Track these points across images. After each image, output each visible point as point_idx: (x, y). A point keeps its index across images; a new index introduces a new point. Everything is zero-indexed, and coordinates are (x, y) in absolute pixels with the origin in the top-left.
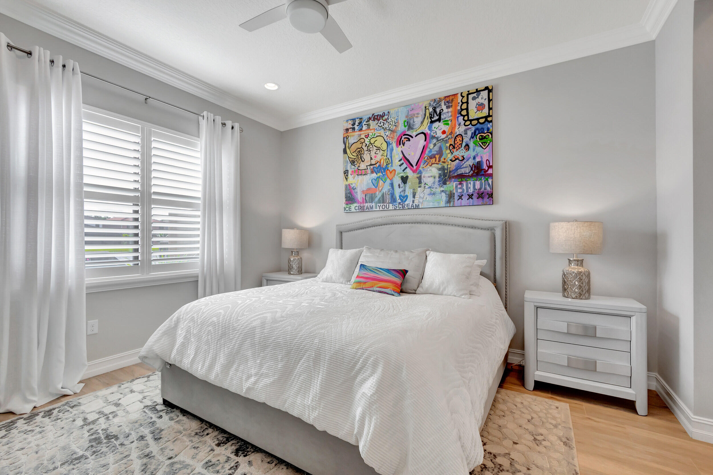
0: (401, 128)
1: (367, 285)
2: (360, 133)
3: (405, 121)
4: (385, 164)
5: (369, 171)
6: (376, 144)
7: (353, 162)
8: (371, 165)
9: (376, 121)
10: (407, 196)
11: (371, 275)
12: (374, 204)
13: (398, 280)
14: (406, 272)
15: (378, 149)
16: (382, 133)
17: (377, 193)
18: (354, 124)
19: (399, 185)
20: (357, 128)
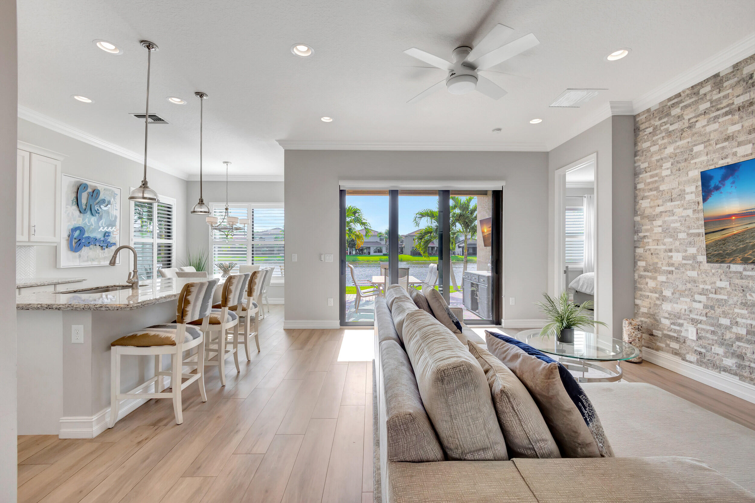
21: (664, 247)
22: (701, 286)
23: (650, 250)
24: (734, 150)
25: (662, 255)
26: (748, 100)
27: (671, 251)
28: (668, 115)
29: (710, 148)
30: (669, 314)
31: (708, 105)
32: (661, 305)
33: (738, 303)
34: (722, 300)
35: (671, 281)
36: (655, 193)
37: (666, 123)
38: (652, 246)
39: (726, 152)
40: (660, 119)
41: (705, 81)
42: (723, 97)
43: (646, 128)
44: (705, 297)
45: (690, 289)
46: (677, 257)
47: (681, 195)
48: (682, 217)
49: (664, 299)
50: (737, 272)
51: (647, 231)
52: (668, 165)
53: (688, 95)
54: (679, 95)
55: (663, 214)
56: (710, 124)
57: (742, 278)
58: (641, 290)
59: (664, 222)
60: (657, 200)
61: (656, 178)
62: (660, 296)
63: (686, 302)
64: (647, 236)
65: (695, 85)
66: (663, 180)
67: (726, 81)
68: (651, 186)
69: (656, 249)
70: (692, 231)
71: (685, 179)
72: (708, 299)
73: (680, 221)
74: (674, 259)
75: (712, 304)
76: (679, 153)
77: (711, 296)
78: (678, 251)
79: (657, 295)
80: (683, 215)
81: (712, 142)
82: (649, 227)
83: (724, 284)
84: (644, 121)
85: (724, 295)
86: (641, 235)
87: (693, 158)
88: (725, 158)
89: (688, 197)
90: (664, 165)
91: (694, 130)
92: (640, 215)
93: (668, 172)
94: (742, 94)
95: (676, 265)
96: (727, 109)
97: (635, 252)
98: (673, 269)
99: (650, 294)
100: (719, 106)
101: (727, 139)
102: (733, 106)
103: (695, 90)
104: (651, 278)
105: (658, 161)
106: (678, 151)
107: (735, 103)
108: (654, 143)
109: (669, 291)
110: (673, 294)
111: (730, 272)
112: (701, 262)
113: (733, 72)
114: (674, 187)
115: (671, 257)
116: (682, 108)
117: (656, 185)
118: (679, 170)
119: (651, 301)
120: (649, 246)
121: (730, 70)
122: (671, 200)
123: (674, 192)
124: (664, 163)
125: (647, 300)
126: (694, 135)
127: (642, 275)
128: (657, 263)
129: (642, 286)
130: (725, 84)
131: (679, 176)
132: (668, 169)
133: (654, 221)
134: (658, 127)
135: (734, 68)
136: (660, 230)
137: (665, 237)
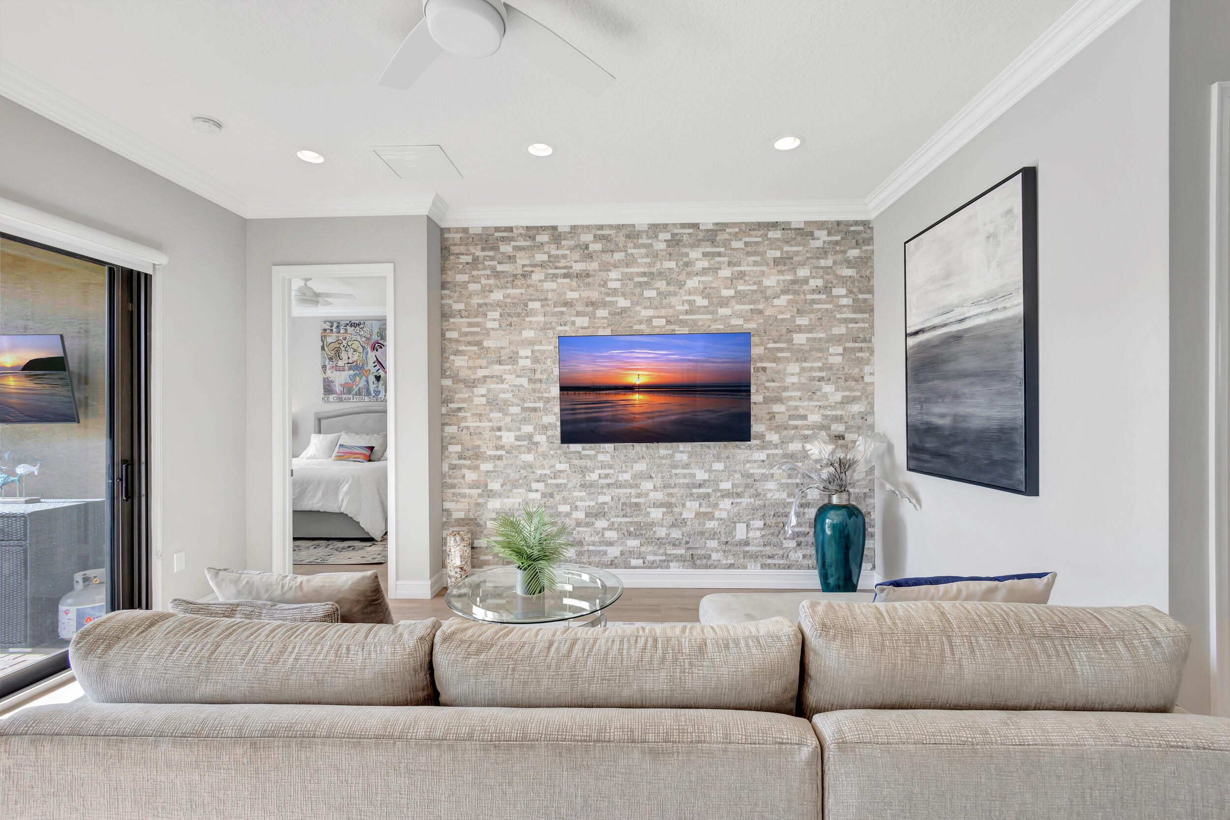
0: (375, 338)
1: (345, 457)
2: (338, 335)
3: (378, 332)
4: (361, 364)
5: (347, 369)
6: (353, 346)
7: (331, 359)
8: (348, 363)
9: (353, 328)
10: (380, 391)
11: (348, 450)
12: (351, 396)
13: (367, 452)
14: (373, 447)
15: (355, 351)
16: (359, 338)
17: (354, 387)
18: (332, 326)
19: (373, 382)
20: (334, 330)
21: (491, 424)
22: (539, 472)
23: (468, 428)
24: (573, 319)
25: (487, 434)
26: (584, 270)
27: (499, 429)
28: (495, 248)
29: (548, 309)
30: (497, 513)
31: (545, 257)
32: (486, 503)
33: (578, 486)
34: (561, 484)
35: (500, 469)
36: (475, 348)
37: (492, 259)
38: (472, 423)
39: (567, 318)
40: (483, 250)
41: (541, 227)
42: (562, 256)
43: (461, 254)
44: (543, 484)
45: (526, 477)
46: (508, 438)
47: (513, 359)
48: (515, 386)
49: (491, 494)
50: (576, 452)
51: (463, 400)
52: (496, 315)
53: (521, 234)
54: (510, 229)
55: (489, 380)
56: (548, 281)
57: (581, 459)
58: (453, 486)
59: (489, 391)
60: (478, 358)
61: (478, 329)
62: (483, 491)
63: (520, 493)
64: (462, 407)
65: (531, 227)
66: (488, 334)
67: (564, 239)
68: (470, 338)
69: (478, 427)
70: (526, 405)
71: (517, 338)
72: (546, 485)
73: (512, 391)
74: (504, 440)
75: (550, 491)
76: (510, 303)
77: (550, 481)
78: (510, 430)
79: (480, 491)
80: (516, 383)
81: (550, 302)
82: (466, 396)
83: (564, 466)
84: (458, 242)
85: (563, 478)
86: (453, 406)
87: (528, 315)
88: (565, 325)
89: (522, 363)
90: (489, 313)
91: (529, 282)
92: (450, 377)
94: (579, 262)
95: (507, 448)
96: (565, 271)
97: (443, 431)
98: (503, 453)
99: (468, 491)
100: (557, 264)
101: (566, 304)
102: (572, 271)
103: (531, 233)
104: (469, 468)
105: (480, 306)
106: (509, 300)
107: (574, 268)
108: (475, 280)
109: (497, 482)
110: (502, 486)
111: (570, 453)
112: (538, 443)
113: (570, 233)
114: (504, 345)
115: (500, 438)
116: (514, 247)
117: (477, 338)
118: (510, 325)
119: (469, 500)
120: (467, 422)
121: (568, 230)
122: (500, 363)
123: (503, 352)
124: (490, 311)
125: (463, 500)
126: (529, 286)
127: (455, 465)
128: (479, 447)
129: (456, 481)
130: (563, 242)
131: (511, 333)
132: (495, 320)
133: (474, 387)
134: (481, 259)
135: (571, 229)
136: (483, 400)
137: (491, 411)
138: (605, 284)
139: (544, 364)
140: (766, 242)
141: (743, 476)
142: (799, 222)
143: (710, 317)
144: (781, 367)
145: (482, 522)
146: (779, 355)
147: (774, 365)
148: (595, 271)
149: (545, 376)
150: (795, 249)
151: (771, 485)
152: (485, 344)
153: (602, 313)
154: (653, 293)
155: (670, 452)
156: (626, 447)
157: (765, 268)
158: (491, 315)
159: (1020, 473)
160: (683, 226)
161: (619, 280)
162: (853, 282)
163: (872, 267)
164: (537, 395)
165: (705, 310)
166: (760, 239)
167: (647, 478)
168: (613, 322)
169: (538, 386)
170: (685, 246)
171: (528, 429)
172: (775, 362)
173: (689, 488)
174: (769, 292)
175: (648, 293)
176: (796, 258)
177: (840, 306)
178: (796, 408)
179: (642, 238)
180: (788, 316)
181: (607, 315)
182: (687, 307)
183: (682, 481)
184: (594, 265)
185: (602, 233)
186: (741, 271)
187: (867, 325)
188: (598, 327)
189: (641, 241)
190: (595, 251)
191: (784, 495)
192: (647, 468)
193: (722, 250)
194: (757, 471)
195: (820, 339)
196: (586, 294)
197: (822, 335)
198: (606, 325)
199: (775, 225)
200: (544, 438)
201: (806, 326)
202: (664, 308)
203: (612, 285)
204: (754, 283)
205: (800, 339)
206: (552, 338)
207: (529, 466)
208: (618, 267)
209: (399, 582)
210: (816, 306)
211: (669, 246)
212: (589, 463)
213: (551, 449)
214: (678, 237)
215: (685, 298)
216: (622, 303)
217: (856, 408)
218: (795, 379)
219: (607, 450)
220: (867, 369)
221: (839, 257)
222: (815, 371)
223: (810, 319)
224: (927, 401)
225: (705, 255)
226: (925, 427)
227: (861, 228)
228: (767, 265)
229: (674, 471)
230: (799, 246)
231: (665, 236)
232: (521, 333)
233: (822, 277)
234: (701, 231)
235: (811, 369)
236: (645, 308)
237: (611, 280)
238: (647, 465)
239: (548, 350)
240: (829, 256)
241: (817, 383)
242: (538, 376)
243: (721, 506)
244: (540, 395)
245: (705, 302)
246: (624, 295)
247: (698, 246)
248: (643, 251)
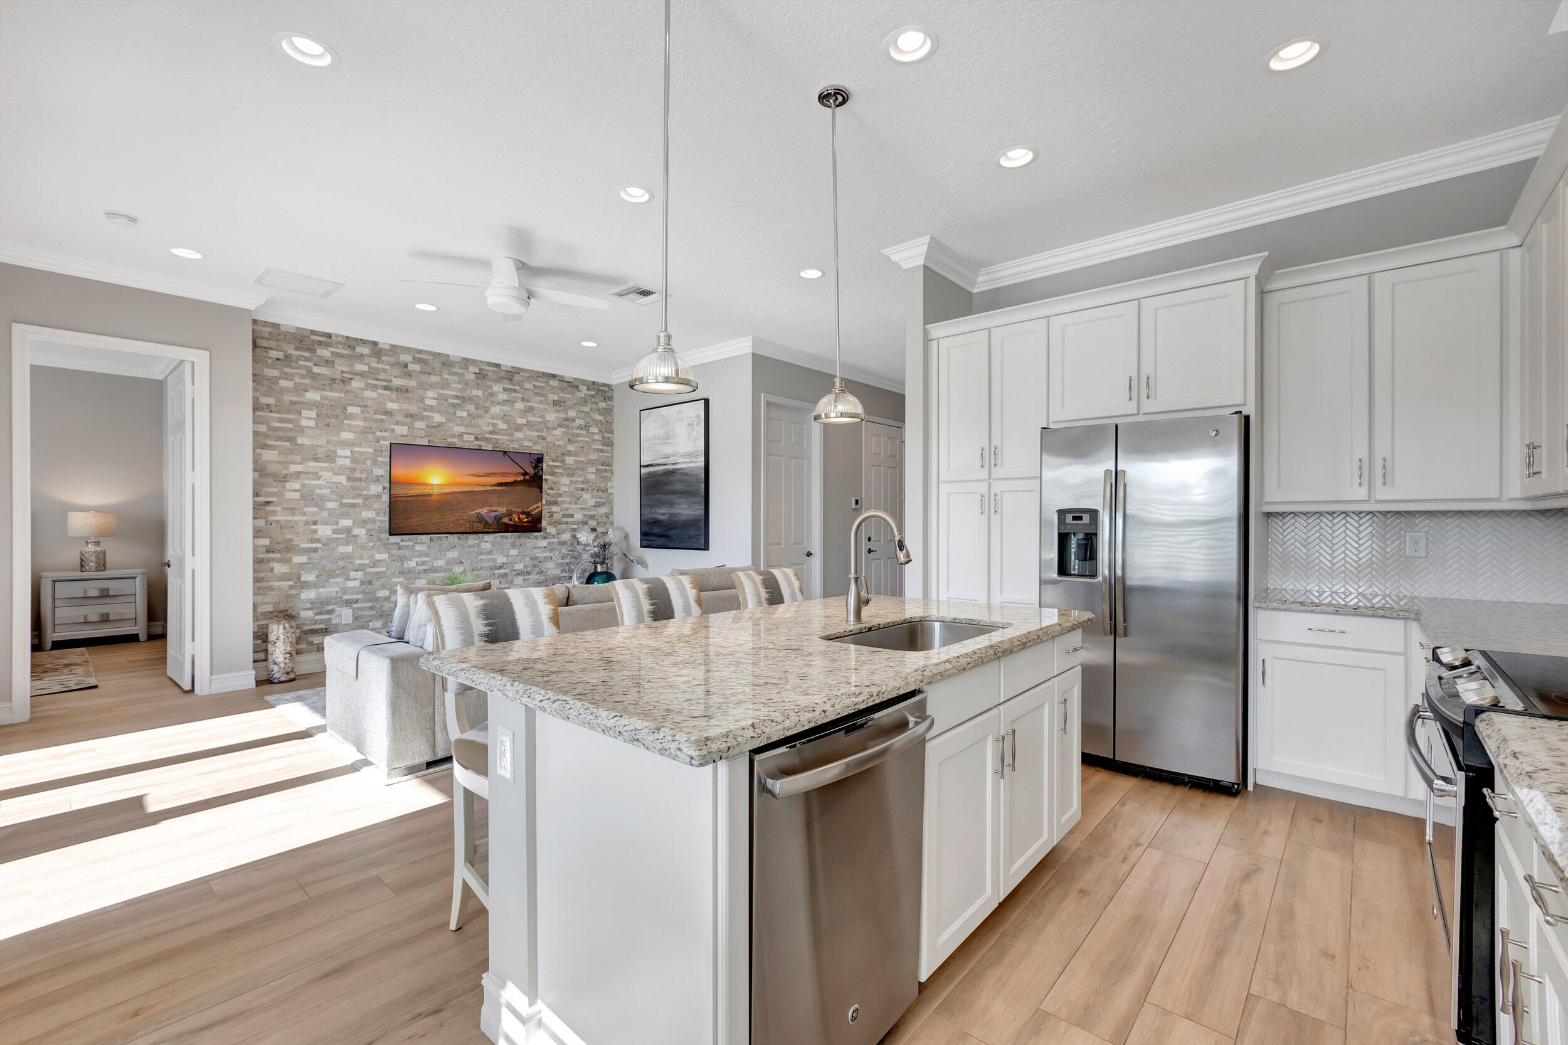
21: (305, 518)
22: (358, 562)
23: (277, 522)
24: (392, 427)
25: (300, 528)
26: (403, 386)
27: (315, 523)
28: (313, 351)
29: (368, 415)
30: (311, 603)
31: (366, 368)
32: (299, 594)
34: (380, 572)
35: (315, 561)
36: (288, 444)
37: (307, 359)
38: (283, 517)
40: (297, 349)
41: (361, 340)
42: (382, 370)
43: (271, 349)
44: (362, 572)
45: (343, 567)
46: (325, 531)
47: (331, 457)
48: (332, 483)
49: (306, 585)
51: (273, 494)
52: (313, 414)
53: (340, 343)
54: (329, 336)
55: (303, 475)
56: (368, 390)
57: (400, 549)
58: (262, 580)
59: (303, 486)
60: (291, 454)
61: (290, 426)
62: (295, 583)
63: (337, 583)
64: (272, 502)
66: (303, 431)
67: (384, 355)
68: (281, 434)
69: (290, 521)
70: (345, 501)
71: (335, 438)
72: (366, 574)
73: (330, 487)
74: (320, 533)
75: (369, 579)
76: (328, 405)
77: (368, 570)
78: (325, 523)
79: (291, 583)
80: (334, 480)
81: (369, 409)
82: (276, 490)
84: (267, 336)
85: (382, 567)
86: (260, 499)
87: (347, 418)
88: (385, 431)
89: (340, 461)
90: (303, 412)
91: (348, 388)
93: (312, 423)
94: (399, 377)
95: (324, 540)
96: (384, 383)
98: (320, 545)
99: (277, 584)
100: (377, 376)
101: (386, 413)
102: (391, 384)
103: (350, 343)
104: (279, 561)
105: (293, 403)
106: (326, 402)
107: (393, 382)
108: (288, 377)
109: (311, 573)
110: (317, 577)
111: (389, 544)
112: (358, 536)
113: (391, 351)
114: (321, 444)
115: (316, 531)
116: (332, 353)
117: (290, 434)
118: (328, 425)
119: (278, 593)
120: (277, 516)
121: (388, 347)
122: (316, 460)
123: (319, 450)
124: (305, 409)
125: (273, 593)
126: (347, 392)
127: (263, 559)
128: (291, 540)
129: (262, 575)
130: (383, 358)
131: (328, 433)
132: (310, 419)
133: (285, 482)
134: (294, 358)
135: (392, 347)
136: (297, 495)
137: (306, 505)
138: (422, 400)
139: (364, 464)
140: (548, 388)
141: (531, 559)
142: (571, 378)
143: (508, 438)
144: (557, 479)
145: (294, 613)
146: (556, 470)
147: (552, 477)
148: (414, 387)
149: (364, 476)
150: (567, 396)
151: (550, 565)
152: (300, 441)
153: (420, 425)
154: (465, 414)
155: (478, 542)
156: (440, 538)
157: (547, 406)
158: (305, 413)
159: (702, 541)
160: (489, 364)
161: (435, 399)
162: (602, 425)
163: (613, 416)
164: (356, 492)
165: (504, 432)
166: (544, 385)
167: (459, 563)
168: (430, 434)
169: (357, 484)
170: (490, 380)
171: (346, 523)
172: (553, 476)
173: (491, 569)
174: (550, 425)
175: (459, 413)
176: (567, 403)
177: (594, 440)
178: (567, 509)
179: (455, 367)
180: (562, 444)
181: (424, 427)
182: (491, 428)
183: (486, 564)
184: (413, 383)
185: (420, 356)
186: (531, 406)
187: (609, 455)
188: (416, 437)
189: (454, 370)
190: (414, 371)
191: (559, 571)
192: (459, 555)
193: (518, 388)
194: (541, 555)
195: (582, 461)
196: (405, 406)
197: (583, 459)
198: (422, 435)
199: (554, 376)
200: (363, 531)
201: (573, 451)
202: (473, 426)
203: (428, 402)
204: (540, 417)
205: (569, 460)
206: (372, 442)
207: (348, 557)
208: (434, 388)
209: (214, 677)
210: (580, 438)
211: (477, 378)
212: (407, 553)
213: (370, 541)
214: (484, 372)
215: (490, 421)
216: (438, 418)
217: (603, 510)
218: (566, 489)
219: (424, 541)
220: (609, 484)
221: (594, 406)
222: (579, 484)
223: (576, 447)
224: (654, 506)
225: (505, 389)
226: (653, 520)
227: (606, 389)
228: (549, 404)
229: (480, 557)
230: (569, 394)
231: (473, 369)
232: (340, 434)
233: (584, 419)
234: (502, 370)
235: (577, 482)
236: (457, 425)
237: (428, 398)
238: (459, 552)
239: (368, 452)
240: (588, 405)
241: (580, 492)
242: (357, 475)
243: (515, 582)
244: (359, 492)
245: (505, 427)
246: (439, 412)
247: (500, 382)
248: (456, 378)
